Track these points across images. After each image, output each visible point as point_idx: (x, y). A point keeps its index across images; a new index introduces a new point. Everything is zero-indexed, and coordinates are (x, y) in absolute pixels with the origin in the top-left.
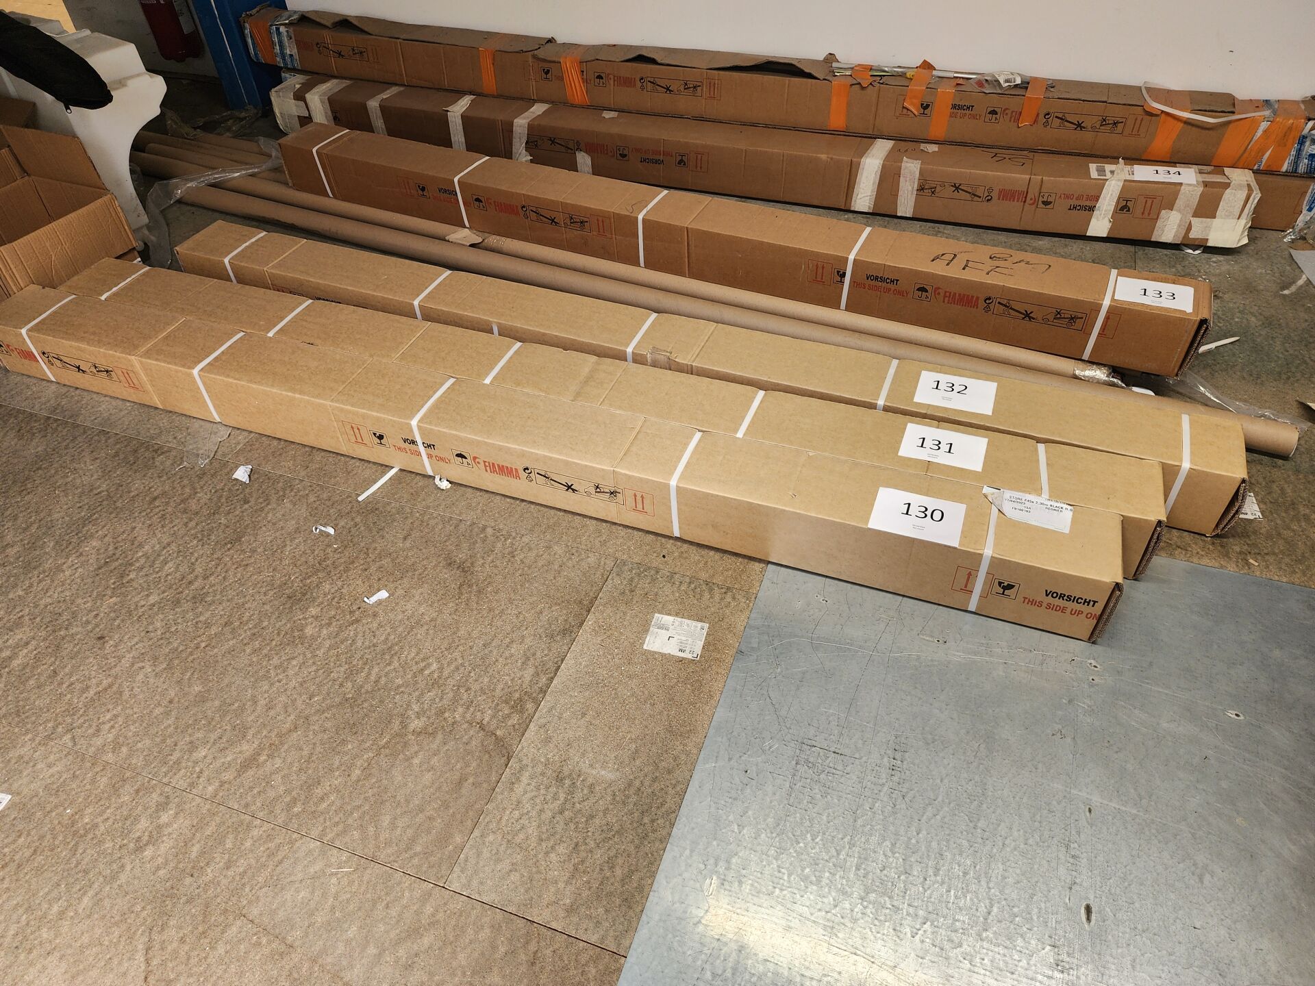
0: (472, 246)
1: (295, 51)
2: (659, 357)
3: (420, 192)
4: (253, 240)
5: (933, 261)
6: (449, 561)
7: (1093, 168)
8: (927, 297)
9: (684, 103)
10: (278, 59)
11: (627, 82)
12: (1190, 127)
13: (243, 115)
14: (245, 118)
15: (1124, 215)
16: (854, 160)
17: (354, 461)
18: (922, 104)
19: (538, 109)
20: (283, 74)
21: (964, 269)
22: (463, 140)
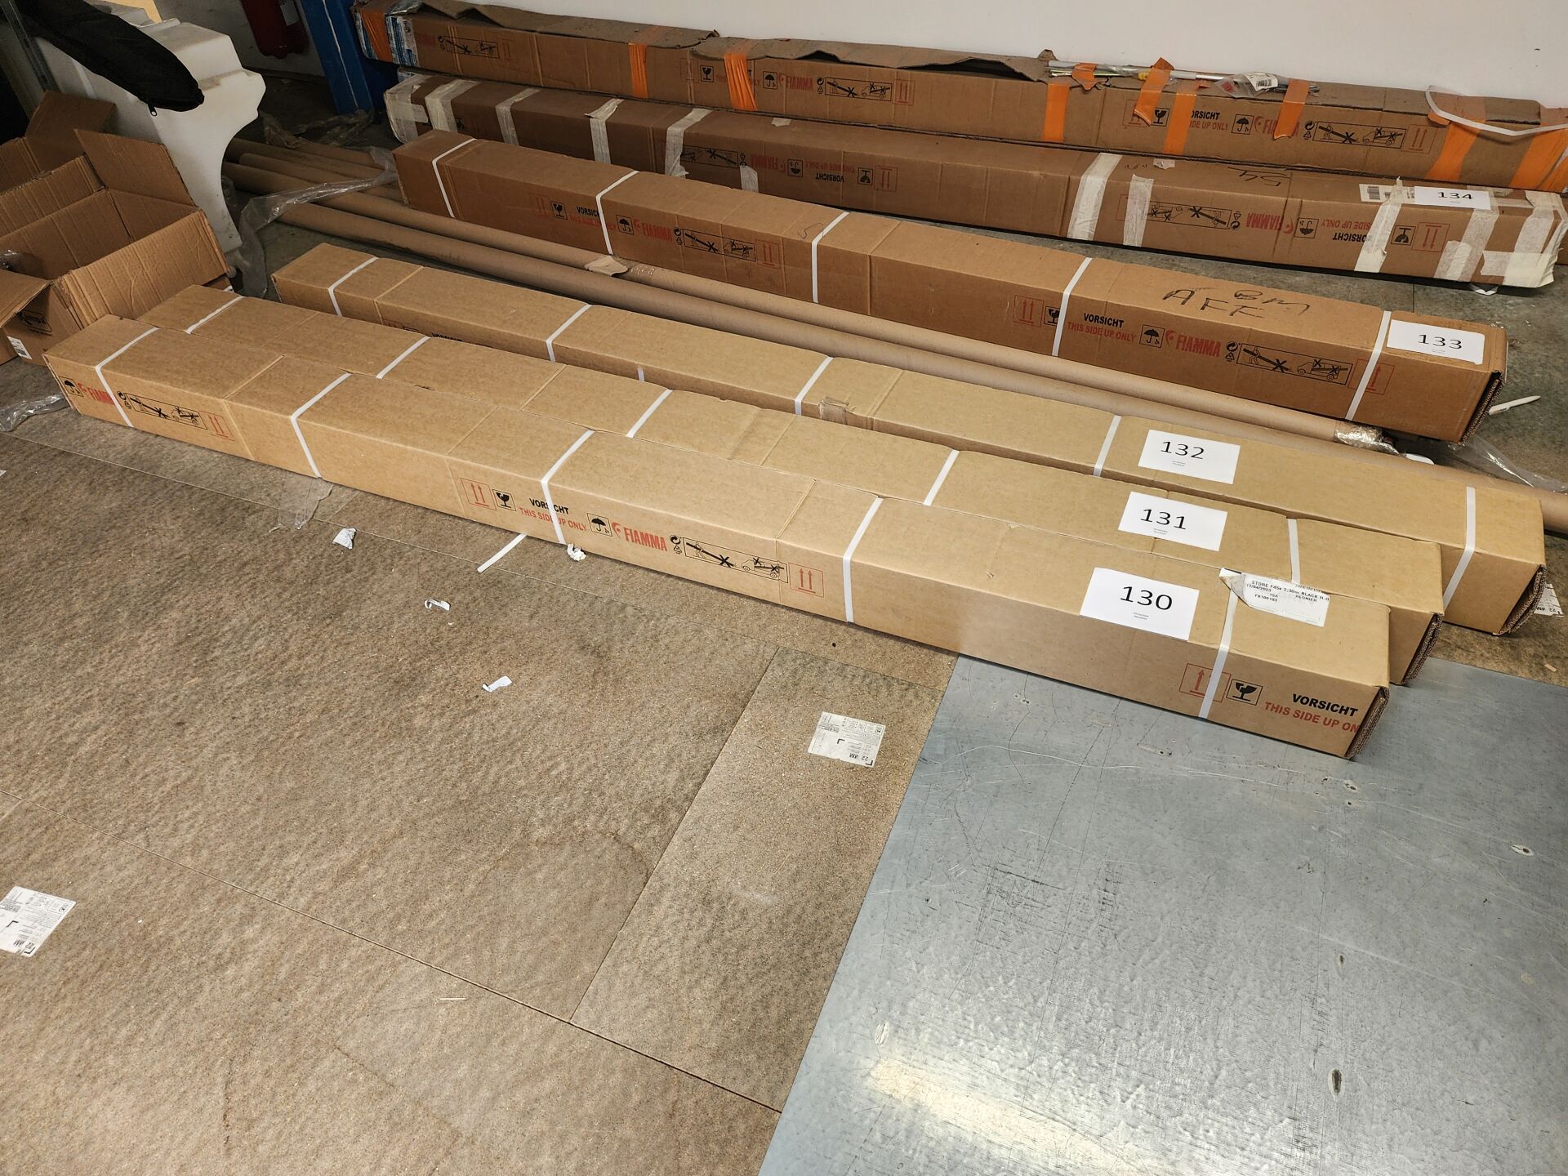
0: (616, 276)
1: (413, 46)
2: (832, 409)
3: (556, 212)
4: (362, 266)
5: (1165, 298)
6: (582, 645)
7: (1364, 189)
8: (1157, 342)
9: (870, 109)
10: (394, 55)
11: (803, 84)
12: (1484, 141)
13: (353, 120)
14: (354, 124)
15: (1401, 247)
16: (1072, 177)
17: (473, 525)
18: (1157, 111)
19: (696, 115)
20: (399, 73)
21: (1203, 309)
22: (608, 152)
